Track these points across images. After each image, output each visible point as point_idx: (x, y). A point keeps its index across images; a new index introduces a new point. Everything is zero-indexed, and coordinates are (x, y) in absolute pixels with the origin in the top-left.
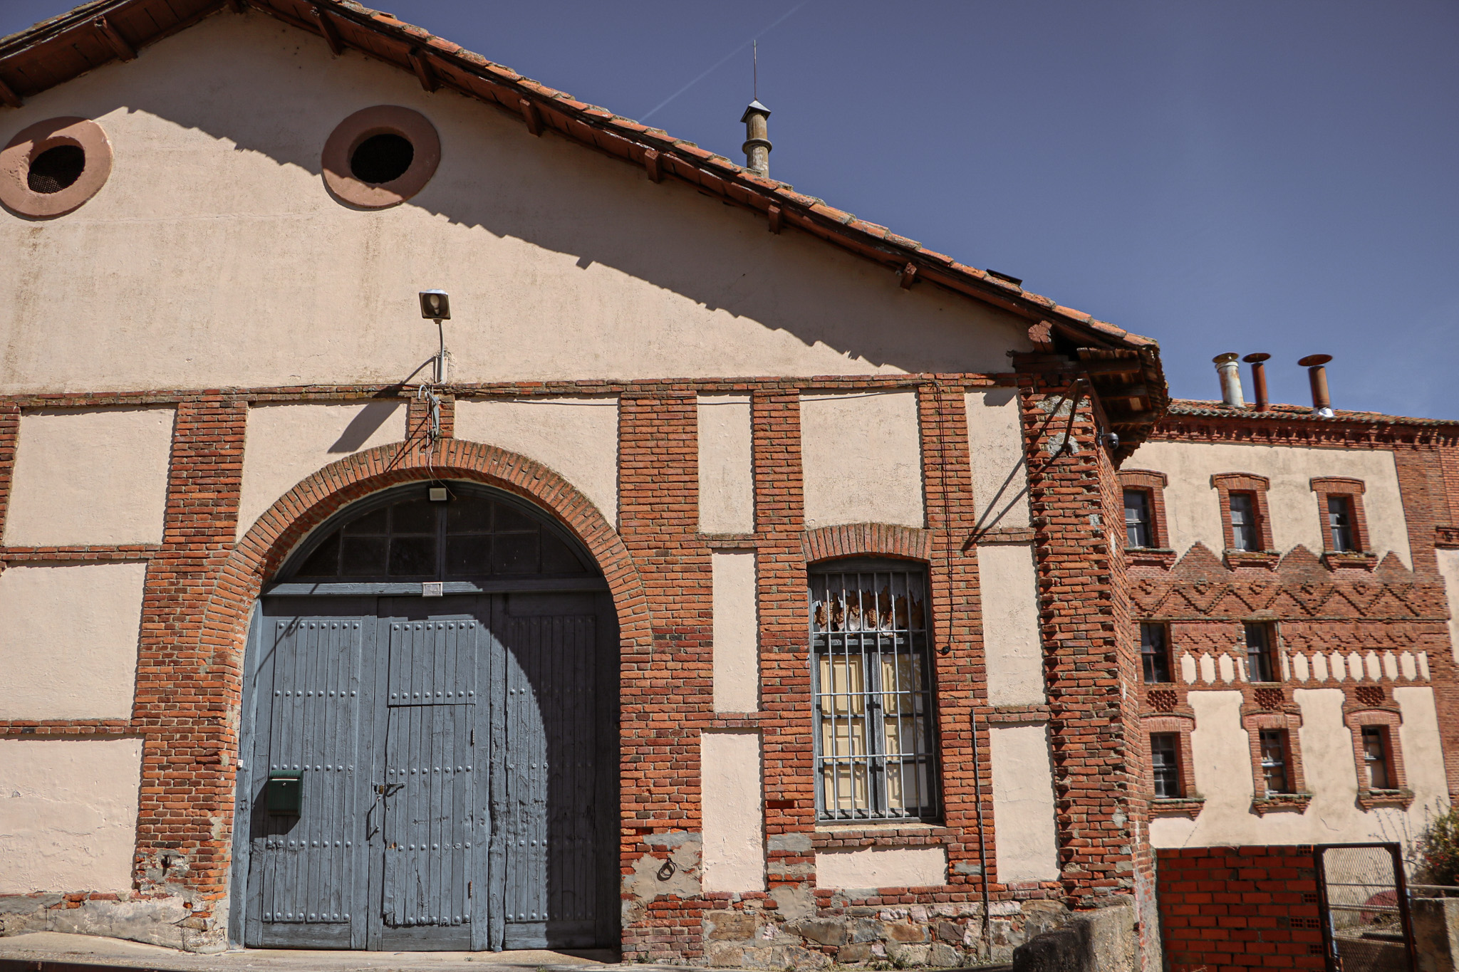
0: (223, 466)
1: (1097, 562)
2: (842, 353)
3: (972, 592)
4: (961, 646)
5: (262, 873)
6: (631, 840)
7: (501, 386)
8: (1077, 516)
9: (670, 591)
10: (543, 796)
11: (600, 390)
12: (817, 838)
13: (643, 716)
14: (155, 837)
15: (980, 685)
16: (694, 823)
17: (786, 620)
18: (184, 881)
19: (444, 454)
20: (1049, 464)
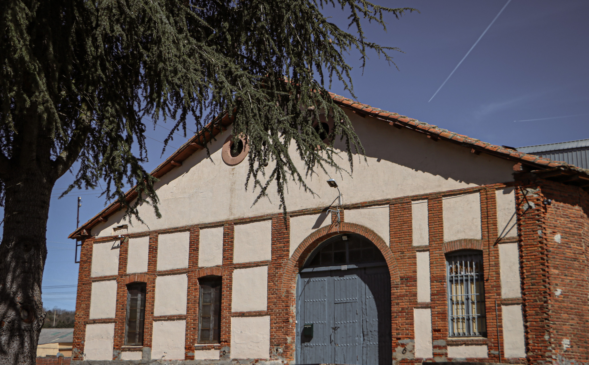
0: (284, 236)
1: (540, 247)
2: (457, 181)
3: (496, 260)
4: (492, 278)
5: (304, 353)
6: (395, 342)
7: (356, 204)
8: (533, 231)
9: (405, 265)
10: (377, 329)
11: (384, 203)
12: (447, 341)
13: (398, 304)
14: (274, 343)
15: (498, 291)
16: (412, 336)
17: (438, 272)
18: (281, 355)
19: (342, 227)
20: (524, 213)
